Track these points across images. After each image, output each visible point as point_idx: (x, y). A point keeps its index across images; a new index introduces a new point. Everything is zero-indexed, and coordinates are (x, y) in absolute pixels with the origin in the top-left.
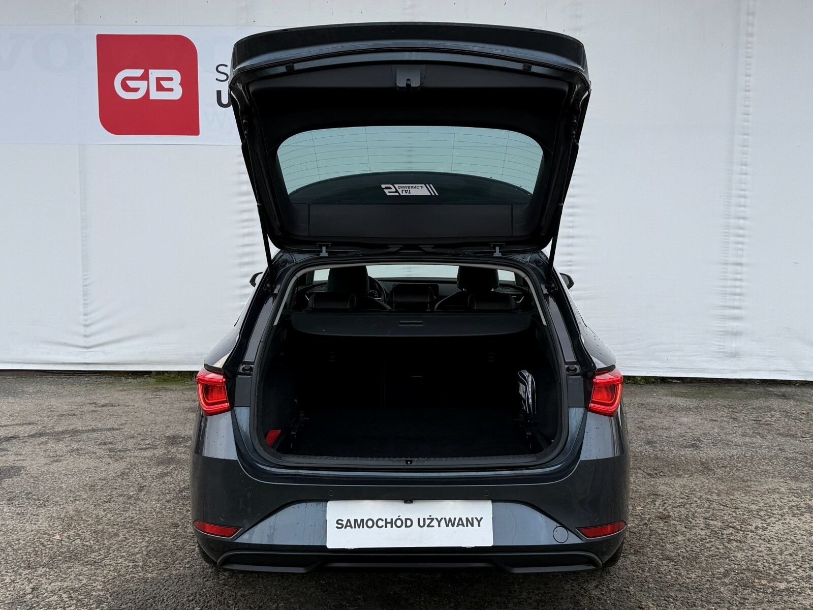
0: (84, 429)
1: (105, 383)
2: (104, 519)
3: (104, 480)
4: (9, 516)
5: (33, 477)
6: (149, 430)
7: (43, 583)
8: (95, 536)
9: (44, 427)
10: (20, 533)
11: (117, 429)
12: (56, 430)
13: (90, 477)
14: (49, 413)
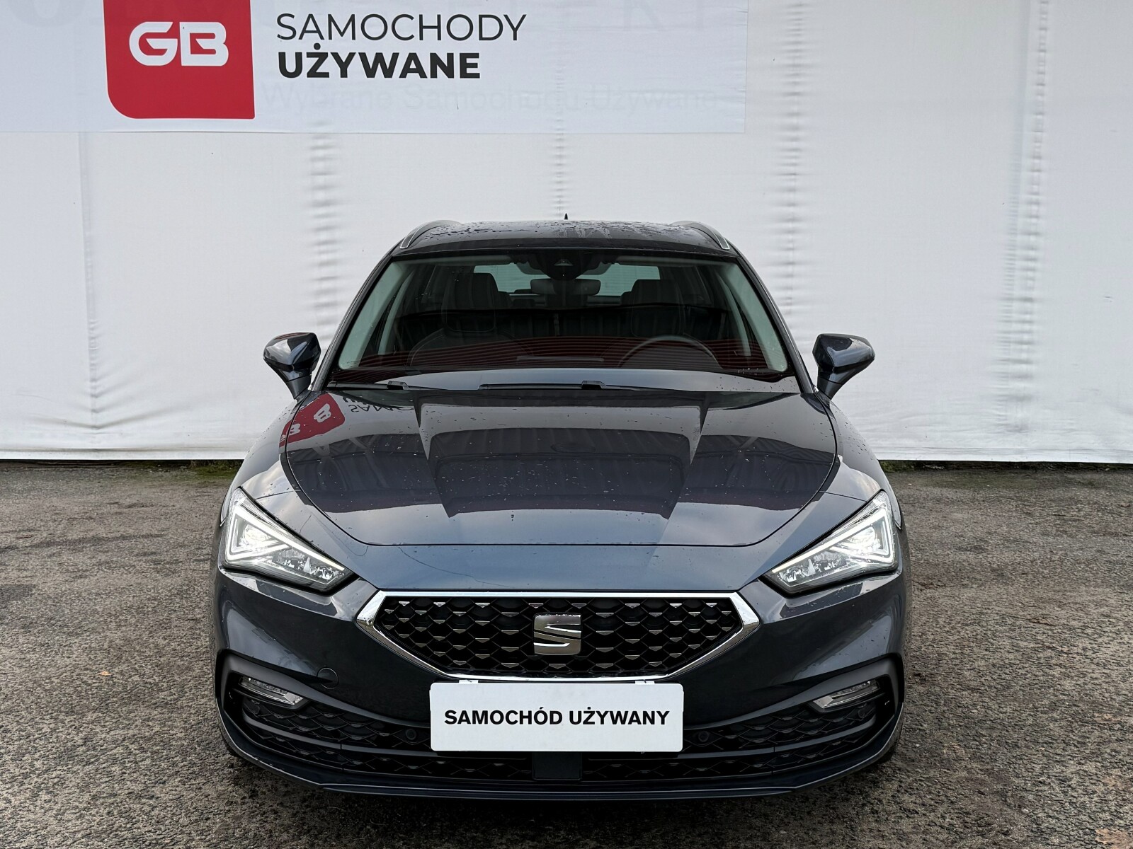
0: (109, 535)
1: (125, 477)
2: (167, 648)
3: (155, 600)
4: (29, 648)
5: (51, 598)
6: (204, 537)
7: (98, 732)
8: (160, 671)
9: (51, 534)
10: (49, 670)
11: (158, 536)
12: (70, 538)
13: (134, 597)
14: (53, 517)
